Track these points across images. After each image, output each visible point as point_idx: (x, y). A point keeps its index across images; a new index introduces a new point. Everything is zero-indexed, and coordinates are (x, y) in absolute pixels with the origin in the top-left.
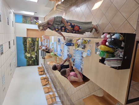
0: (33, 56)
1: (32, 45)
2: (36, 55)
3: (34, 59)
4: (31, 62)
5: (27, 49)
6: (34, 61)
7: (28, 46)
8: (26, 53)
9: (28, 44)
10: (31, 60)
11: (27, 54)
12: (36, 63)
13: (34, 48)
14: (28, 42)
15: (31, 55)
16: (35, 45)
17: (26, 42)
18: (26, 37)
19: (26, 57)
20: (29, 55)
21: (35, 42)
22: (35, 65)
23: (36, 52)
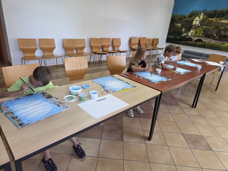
0: (191, 31)
1: (222, 33)
3: (183, 33)
4: (179, 25)
5: (214, 20)
6: (180, 33)
7: (223, 21)
8: (205, 14)
10: (182, 26)
11: (201, 17)
12: (173, 37)
13: (213, 38)
15: (196, 27)
16: (220, 40)
19: (194, 15)
20: (198, 23)
22: (169, 34)
23: (201, 41)
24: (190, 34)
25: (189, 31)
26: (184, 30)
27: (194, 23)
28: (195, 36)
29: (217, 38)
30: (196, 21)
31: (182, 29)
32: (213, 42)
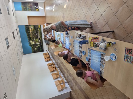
0: (37, 43)
1: (35, 33)
2: (40, 42)
3: (39, 46)
4: (36, 49)
5: (31, 37)
6: (39, 47)
7: (31, 34)
9: (31, 32)
10: (36, 47)
11: (31, 42)
12: (41, 50)
13: (38, 35)
14: (30, 30)
15: (35, 42)
16: (38, 32)
17: (29, 30)
18: (28, 24)
19: (31, 45)
21: (37, 29)
22: (40, 51)
23: (40, 39)
24: (38, 43)
25: (37, 44)
26: (37, 46)
27: (34, 43)
28: (38, 41)
29: (37, 34)
30: (33, 43)
31: (37, 47)
32: (39, 34)
